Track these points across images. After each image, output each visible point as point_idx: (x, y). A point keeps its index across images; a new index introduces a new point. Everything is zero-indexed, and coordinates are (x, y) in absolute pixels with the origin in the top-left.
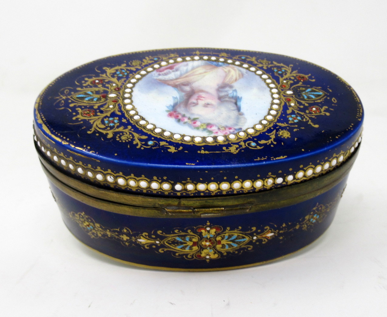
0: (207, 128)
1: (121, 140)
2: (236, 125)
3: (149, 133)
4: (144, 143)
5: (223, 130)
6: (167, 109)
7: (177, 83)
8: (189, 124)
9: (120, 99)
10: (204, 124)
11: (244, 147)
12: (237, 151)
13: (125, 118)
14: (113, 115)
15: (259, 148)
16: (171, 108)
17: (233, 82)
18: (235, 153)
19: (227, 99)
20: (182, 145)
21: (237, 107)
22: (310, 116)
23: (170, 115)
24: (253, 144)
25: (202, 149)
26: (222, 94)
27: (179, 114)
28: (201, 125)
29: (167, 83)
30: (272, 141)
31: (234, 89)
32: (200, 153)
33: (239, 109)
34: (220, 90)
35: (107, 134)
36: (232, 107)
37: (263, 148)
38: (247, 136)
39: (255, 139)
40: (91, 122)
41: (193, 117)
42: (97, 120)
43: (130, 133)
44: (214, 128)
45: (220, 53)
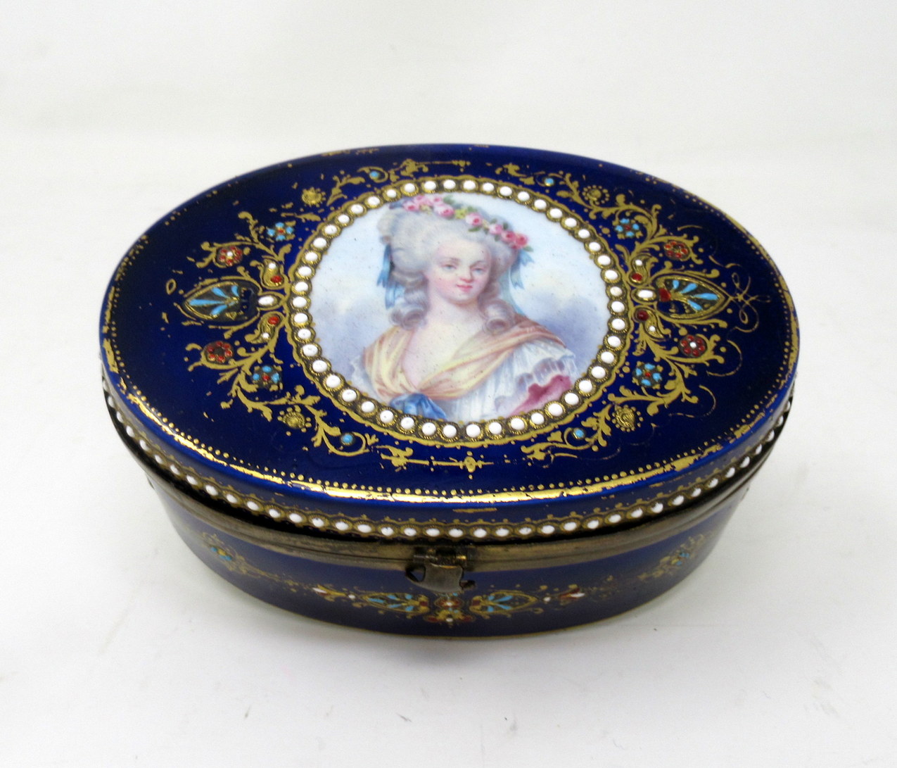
0: (454, 210)
1: (601, 190)
2: (399, 216)
3: (555, 203)
4: (561, 183)
5: (425, 205)
6: (529, 253)
7: (516, 329)
8: (487, 220)
9: (627, 282)
10: (458, 219)
11: (392, 172)
12: (404, 163)
13: (605, 236)
14: (630, 244)
15: (366, 170)
16: (524, 257)
17: (391, 332)
18: (409, 160)
19: (410, 280)
20: (497, 178)
21: (391, 257)
22: (246, 241)
23: (522, 240)
24: (374, 176)
25: (463, 168)
26: (418, 295)
27: (506, 243)
28: (464, 216)
29: (540, 330)
30: (341, 181)
31: (391, 310)
32: (466, 160)
33: (389, 252)
34: (422, 309)
35: (627, 202)
36: (402, 259)
37: (358, 168)
38: (382, 192)
39: (369, 186)
40: (663, 231)
41: (480, 234)
42: (653, 233)
43: (587, 202)
44: (440, 209)
45: (408, 465)
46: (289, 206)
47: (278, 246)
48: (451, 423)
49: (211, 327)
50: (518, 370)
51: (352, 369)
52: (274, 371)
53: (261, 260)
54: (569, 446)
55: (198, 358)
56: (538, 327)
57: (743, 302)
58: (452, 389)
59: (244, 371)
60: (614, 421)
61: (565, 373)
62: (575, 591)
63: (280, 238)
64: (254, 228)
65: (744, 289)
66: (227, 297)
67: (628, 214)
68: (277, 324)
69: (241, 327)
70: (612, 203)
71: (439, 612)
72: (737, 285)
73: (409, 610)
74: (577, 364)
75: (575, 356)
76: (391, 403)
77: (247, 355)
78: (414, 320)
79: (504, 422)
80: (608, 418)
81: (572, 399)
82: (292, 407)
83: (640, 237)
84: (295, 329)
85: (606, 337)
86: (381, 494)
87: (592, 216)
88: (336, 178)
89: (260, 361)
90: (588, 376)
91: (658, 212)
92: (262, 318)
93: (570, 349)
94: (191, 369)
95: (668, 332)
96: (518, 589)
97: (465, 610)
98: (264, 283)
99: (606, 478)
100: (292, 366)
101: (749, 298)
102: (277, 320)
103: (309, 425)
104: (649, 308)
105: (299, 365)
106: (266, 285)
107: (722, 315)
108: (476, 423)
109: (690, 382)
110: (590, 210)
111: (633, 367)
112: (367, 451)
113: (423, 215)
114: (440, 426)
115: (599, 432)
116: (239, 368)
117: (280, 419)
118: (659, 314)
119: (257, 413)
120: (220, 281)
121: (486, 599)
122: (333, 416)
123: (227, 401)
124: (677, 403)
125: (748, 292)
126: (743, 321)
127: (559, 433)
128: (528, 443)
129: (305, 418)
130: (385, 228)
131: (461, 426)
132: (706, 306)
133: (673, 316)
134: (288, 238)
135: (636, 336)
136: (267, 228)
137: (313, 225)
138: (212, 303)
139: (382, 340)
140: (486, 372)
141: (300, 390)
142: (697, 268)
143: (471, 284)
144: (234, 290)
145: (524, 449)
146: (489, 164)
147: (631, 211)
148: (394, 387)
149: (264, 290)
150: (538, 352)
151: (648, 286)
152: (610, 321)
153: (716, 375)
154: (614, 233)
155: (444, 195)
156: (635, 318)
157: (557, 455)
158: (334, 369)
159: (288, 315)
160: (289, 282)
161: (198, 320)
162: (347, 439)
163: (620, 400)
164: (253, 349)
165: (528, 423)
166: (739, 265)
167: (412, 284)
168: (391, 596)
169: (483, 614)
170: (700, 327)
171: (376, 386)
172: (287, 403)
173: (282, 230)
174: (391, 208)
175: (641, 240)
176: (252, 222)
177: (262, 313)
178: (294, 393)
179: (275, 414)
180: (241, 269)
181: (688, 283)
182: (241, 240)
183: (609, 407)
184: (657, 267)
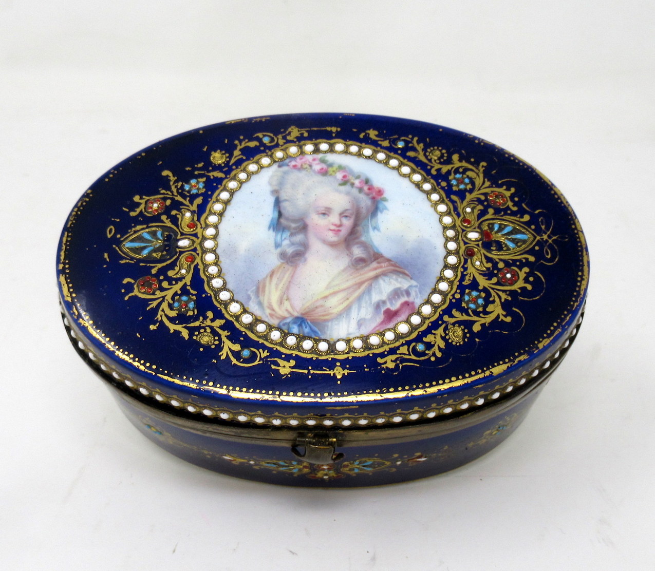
0: (328, 168)
1: (441, 151)
2: (285, 173)
3: (405, 161)
4: (410, 145)
5: (305, 164)
6: (385, 203)
7: (374, 265)
8: (353, 176)
9: (459, 226)
10: (331, 175)
11: (280, 137)
12: (290, 129)
13: (443, 188)
14: (462, 194)
15: (260, 135)
16: (381, 206)
17: (279, 267)
18: (293, 127)
19: (293, 225)
20: (361, 141)
21: (279, 207)
22: (167, 194)
23: (380, 192)
24: (266, 140)
25: (335, 133)
26: (299, 238)
27: (367, 195)
28: (335, 173)
29: (392, 265)
30: (241, 145)
31: (279, 250)
32: (337, 127)
33: (277, 202)
34: (302, 249)
35: (460, 160)
36: (288, 208)
37: (254, 134)
38: (273, 153)
39: (262, 148)
40: (487, 184)
41: (347, 188)
42: (480, 185)
43: (430, 160)
44: (317, 167)
45: (292, 373)
46: (201, 165)
47: (193, 198)
48: (324, 340)
49: (141, 264)
50: (376, 297)
51: (249, 298)
52: (190, 300)
53: (179, 210)
54: (413, 357)
55: (132, 290)
56: (391, 262)
57: (547, 241)
58: (325, 313)
59: (167, 300)
60: (447, 337)
61: (411, 299)
62: (420, 457)
63: (194, 191)
64: (173, 184)
65: (548, 231)
66: (153, 240)
67: (461, 170)
68: (192, 262)
69: (164, 264)
70: (449, 161)
71: (318, 472)
72: (543, 227)
73: (295, 471)
74: (420, 292)
75: (418, 285)
76: (279, 324)
77: (169, 287)
78: (297, 258)
79: (365, 338)
80: (443, 335)
81: (416, 320)
82: (204, 328)
83: (470, 189)
84: (206, 266)
85: (442, 271)
86: (272, 396)
87: (434, 172)
88: (236, 142)
89: (179, 292)
90: (428, 302)
91: (484, 168)
92: (180, 257)
93: (415, 280)
94: (126, 298)
95: (489, 265)
96: (377, 457)
97: (337, 471)
98: (181, 228)
99: (441, 382)
100: (204, 296)
101: (552, 237)
102: (192, 259)
103: (217, 342)
104: (476, 246)
105: (209, 295)
106: (183, 230)
107: (531, 252)
108: (343, 340)
109: (505, 306)
110: (432, 167)
111: (462, 294)
112: (261, 362)
113: (304, 172)
114: (316, 343)
115: (436, 347)
116: (164, 297)
117: (195, 338)
118: (483, 251)
119: (177, 333)
120: (148, 227)
121: (353, 463)
122: (235, 336)
123: (155, 324)
124: (496, 322)
125: (551, 233)
126: (547, 256)
127: (406, 347)
128: (382, 355)
129: (214, 337)
130: (274, 183)
131: (332, 343)
132: (519, 244)
133: (493, 253)
134: (200, 192)
135: (466, 269)
136: (184, 183)
137: (219, 181)
138: (143, 245)
139: (272, 274)
140: (351, 299)
141: (210, 314)
142: (513, 214)
143: (340, 228)
144: (159, 234)
145: (379, 360)
146: (355, 130)
147: (464, 168)
148: (281, 312)
149: (182, 234)
150: (390, 283)
151: (475, 228)
152: (446, 258)
153: (526, 299)
154: (450, 186)
155: (320, 156)
156: (465, 255)
157: (404, 364)
158: (235, 298)
159: (200, 255)
160: (201, 228)
161: (132, 259)
162: (246, 353)
163: (452, 320)
164: (174, 282)
165: (383, 339)
166: (545, 211)
167: (295, 229)
168: (281, 463)
169: (351, 473)
170: (515, 261)
171: (268, 311)
172: (200, 325)
173: (196, 185)
174: (280, 166)
175: (471, 191)
176: (173, 179)
177: (181, 253)
178: (205, 318)
179: (191, 334)
180: (164, 217)
181: (506, 226)
182: (163, 194)
183: (444, 326)
184: (483, 213)
